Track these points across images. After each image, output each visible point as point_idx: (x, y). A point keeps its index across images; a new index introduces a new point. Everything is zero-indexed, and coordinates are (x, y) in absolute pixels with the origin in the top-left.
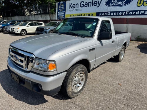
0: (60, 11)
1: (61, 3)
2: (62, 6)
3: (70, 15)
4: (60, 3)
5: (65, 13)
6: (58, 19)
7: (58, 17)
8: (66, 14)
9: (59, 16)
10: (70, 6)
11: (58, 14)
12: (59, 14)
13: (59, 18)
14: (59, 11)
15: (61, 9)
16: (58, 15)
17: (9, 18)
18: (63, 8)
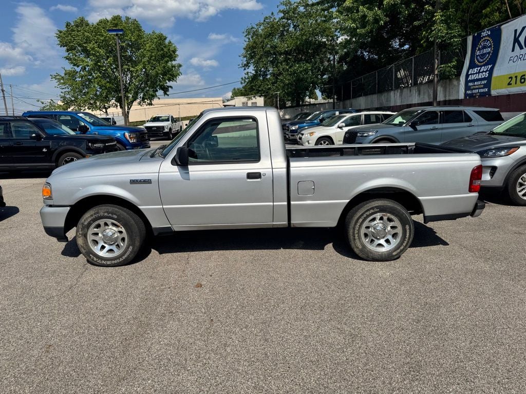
0: (478, 66)
1: (484, 34)
2: (484, 47)
3: (511, 78)
4: (479, 35)
5: (491, 72)
6: (466, 95)
7: (467, 88)
8: (495, 74)
9: (470, 84)
10: (516, 40)
11: (467, 76)
12: (469, 78)
13: (469, 92)
14: (471, 65)
15: (483, 55)
16: (467, 82)
17: (348, 102)
18: (489, 53)
